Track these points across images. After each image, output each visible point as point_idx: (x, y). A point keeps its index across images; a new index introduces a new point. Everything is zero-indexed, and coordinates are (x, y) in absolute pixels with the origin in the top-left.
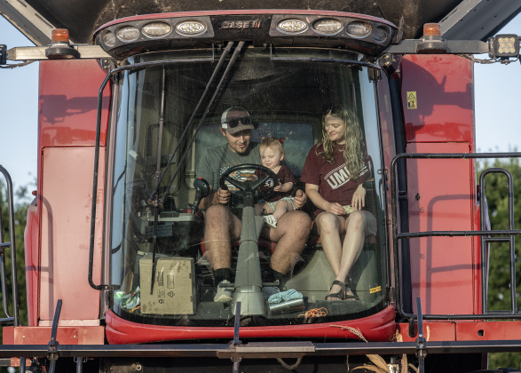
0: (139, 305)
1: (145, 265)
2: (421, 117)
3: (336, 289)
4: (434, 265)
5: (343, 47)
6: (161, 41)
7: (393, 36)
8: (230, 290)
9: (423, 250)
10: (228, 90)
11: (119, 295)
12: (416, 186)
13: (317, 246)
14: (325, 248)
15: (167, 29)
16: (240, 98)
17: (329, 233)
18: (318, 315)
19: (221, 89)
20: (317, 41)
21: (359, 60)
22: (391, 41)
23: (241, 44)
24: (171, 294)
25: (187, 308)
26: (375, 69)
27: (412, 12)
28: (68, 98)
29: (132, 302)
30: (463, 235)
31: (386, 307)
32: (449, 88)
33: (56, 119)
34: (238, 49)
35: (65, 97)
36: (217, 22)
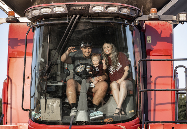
0: (40, 117)
1: (43, 101)
2: (152, 46)
3: (117, 111)
4: (156, 103)
5: (118, 17)
6: (48, 15)
7: (139, 13)
8: (76, 111)
9: (153, 97)
10: (74, 34)
11: (33, 113)
12: (150, 72)
13: (111, 95)
14: (113, 95)
15: (50, 10)
16: (78, 37)
17: (115, 90)
18: (109, 121)
19: (71, 33)
20: (108, 14)
21: (126, 22)
22: (138, 15)
23: (78, 16)
24: (52, 113)
25: (58, 118)
26: (132, 26)
27: (149, 6)
28: (19, 39)
29: (38, 116)
30: (166, 90)
31: (136, 118)
32: (163, 35)
33: (14, 47)
34: (77, 17)
35: (18, 39)
36: (69, 7)
